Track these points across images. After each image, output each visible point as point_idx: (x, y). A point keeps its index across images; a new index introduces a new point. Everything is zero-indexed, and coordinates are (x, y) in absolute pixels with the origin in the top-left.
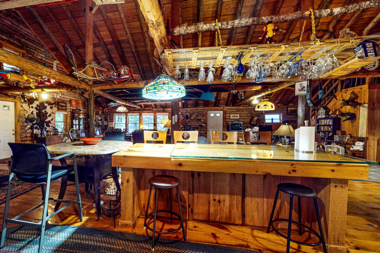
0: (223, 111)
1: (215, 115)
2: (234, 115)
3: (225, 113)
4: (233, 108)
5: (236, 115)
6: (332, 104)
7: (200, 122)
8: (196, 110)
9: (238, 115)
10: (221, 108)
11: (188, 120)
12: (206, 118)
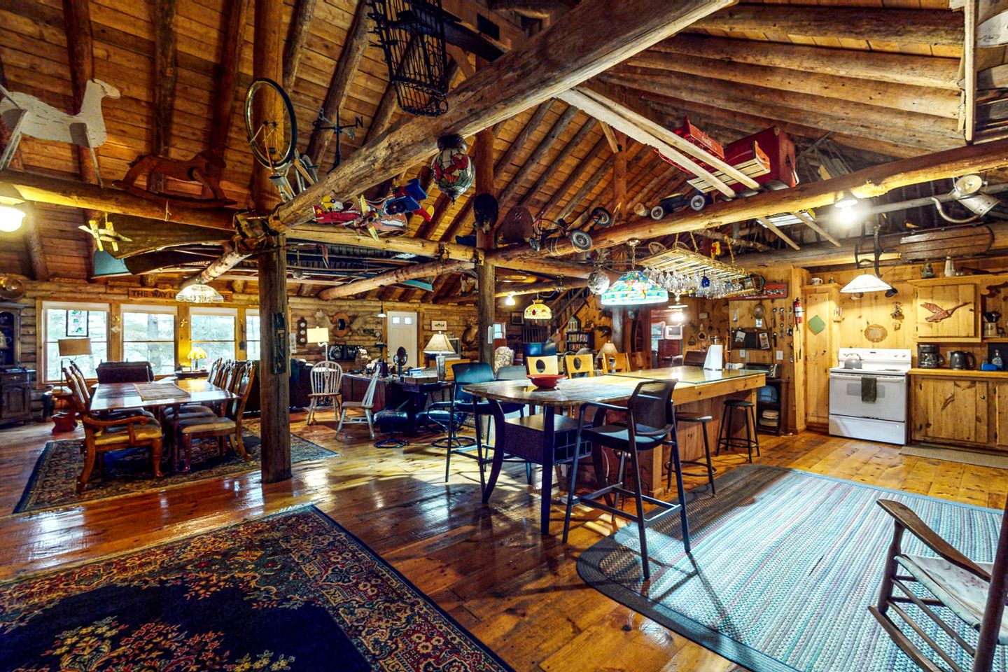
0: (418, 313)
1: (402, 320)
2: (437, 322)
3: (420, 318)
4: (436, 307)
5: (442, 323)
6: (583, 311)
7: (372, 338)
8: (361, 306)
9: (445, 323)
10: (415, 306)
11: (344, 332)
12: (385, 328)
